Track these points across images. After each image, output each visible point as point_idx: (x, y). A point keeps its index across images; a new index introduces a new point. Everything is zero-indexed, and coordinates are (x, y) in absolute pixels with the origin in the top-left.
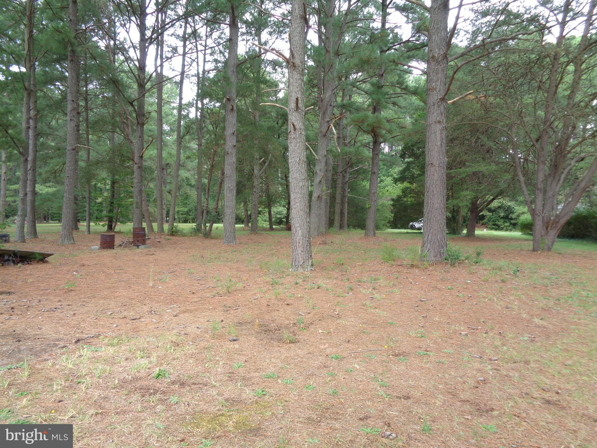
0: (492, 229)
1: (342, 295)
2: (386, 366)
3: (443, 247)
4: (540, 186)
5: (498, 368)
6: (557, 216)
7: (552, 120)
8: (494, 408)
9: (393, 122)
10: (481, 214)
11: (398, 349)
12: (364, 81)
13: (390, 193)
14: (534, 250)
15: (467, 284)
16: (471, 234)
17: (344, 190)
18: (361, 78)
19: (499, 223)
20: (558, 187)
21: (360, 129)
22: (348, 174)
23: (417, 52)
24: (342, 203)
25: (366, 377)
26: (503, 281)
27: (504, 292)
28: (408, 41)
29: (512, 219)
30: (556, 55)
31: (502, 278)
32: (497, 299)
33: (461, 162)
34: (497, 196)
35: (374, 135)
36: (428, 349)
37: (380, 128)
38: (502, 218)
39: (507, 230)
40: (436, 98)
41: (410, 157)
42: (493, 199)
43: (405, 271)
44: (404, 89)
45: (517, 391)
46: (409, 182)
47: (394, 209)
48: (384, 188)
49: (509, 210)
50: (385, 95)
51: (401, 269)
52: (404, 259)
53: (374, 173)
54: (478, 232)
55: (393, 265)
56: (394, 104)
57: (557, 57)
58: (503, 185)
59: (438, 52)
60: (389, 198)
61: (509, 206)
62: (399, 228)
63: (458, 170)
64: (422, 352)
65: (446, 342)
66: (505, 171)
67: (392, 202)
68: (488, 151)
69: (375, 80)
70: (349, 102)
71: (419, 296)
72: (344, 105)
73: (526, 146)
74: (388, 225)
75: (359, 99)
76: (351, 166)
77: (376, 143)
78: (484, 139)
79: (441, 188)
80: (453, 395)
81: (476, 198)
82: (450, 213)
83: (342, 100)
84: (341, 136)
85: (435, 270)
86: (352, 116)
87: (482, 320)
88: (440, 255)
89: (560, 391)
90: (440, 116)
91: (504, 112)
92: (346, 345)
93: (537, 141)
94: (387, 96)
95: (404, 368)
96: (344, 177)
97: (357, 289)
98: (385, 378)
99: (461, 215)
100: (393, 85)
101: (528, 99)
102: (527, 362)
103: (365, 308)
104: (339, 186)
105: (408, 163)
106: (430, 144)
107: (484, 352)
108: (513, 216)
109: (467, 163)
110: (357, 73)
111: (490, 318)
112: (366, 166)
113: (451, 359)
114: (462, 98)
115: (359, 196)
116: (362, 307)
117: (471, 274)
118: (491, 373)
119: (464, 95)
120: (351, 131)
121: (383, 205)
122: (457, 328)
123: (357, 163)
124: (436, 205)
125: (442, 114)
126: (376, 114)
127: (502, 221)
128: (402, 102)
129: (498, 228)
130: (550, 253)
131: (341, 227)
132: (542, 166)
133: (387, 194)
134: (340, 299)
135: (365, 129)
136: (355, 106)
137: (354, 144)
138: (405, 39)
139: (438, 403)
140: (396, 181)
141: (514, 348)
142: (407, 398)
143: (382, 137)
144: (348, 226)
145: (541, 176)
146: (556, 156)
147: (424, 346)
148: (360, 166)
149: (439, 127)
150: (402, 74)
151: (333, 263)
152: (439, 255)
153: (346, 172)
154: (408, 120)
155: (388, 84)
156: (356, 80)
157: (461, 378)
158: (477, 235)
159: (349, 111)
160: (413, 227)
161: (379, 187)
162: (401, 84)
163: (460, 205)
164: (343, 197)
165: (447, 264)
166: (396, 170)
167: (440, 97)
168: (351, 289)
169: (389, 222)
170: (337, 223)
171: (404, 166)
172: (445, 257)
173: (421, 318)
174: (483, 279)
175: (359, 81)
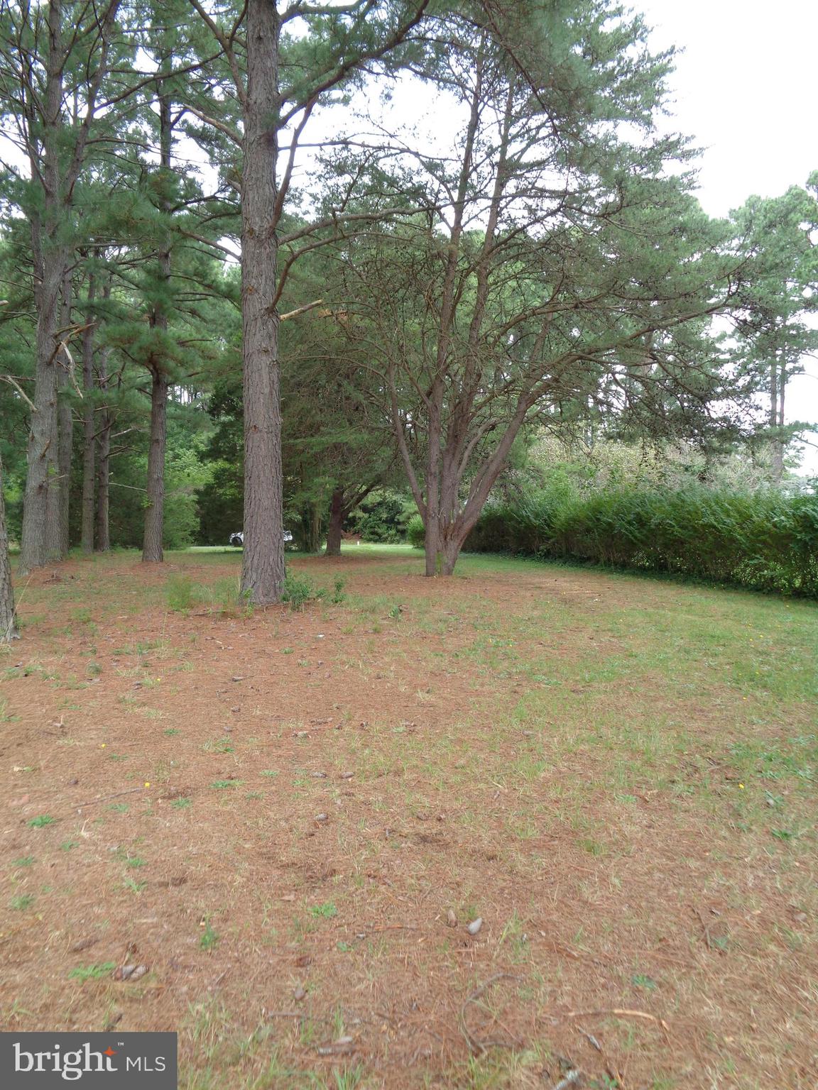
0: (369, 540)
1: (76, 686)
2: (147, 823)
3: (279, 578)
4: (435, 469)
5: (352, 791)
6: (459, 518)
7: (448, 361)
8: (336, 868)
9: (193, 346)
10: (351, 515)
11: (176, 783)
12: (132, 264)
13: (194, 479)
14: (428, 575)
15: (318, 640)
16: (334, 551)
17: (99, 473)
18: (128, 258)
19: (380, 531)
20: (460, 471)
21: (125, 354)
22: (108, 443)
23: (231, 221)
24: (98, 501)
25: (102, 854)
26: (376, 631)
27: (376, 649)
28: (214, 198)
29: (399, 523)
30: (451, 255)
31: (374, 626)
32: (364, 663)
33: (311, 426)
34: (372, 486)
35: (155, 368)
36: (234, 775)
37: (166, 355)
38: (384, 522)
39: (392, 542)
40: (258, 306)
41: (228, 413)
42: (367, 491)
43: (211, 626)
44: (209, 286)
45: (378, 829)
46: (226, 460)
47: (201, 508)
48: (182, 469)
49: (394, 509)
50: (173, 294)
51: (204, 621)
52: (209, 603)
53: (157, 441)
54: (346, 547)
55: (188, 616)
56: (194, 313)
57: (453, 260)
58: (380, 467)
59: (260, 223)
60: (191, 488)
61: (395, 502)
62: (213, 545)
63: (309, 440)
64: (220, 783)
65: (268, 755)
66: (382, 444)
67: (195, 497)
68: (357, 409)
69: (153, 263)
70: (103, 301)
71: (230, 672)
72: (92, 306)
73: (413, 402)
74: (191, 539)
75: (126, 298)
76: (115, 427)
77: (159, 385)
78: (349, 388)
79: (273, 470)
80: (269, 858)
81: (339, 490)
82: (300, 514)
83: (90, 296)
84: (90, 368)
85: (265, 620)
86: (110, 328)
87: (335, 705)
88: (275, 592)
89: (443, 816)
90: (267, 341)
91: (378, 342)
92: (73, 789)
93: (429, 394)
94: (176, 297)
95: (181, 819)
96: (100, 448)
97: (112, 669)
98: (141, 849)
99: (316, 519)
100: (187, 277)
101: (414, 325)
102: (398, 773)
103: (122, 706)
104: (90, 465)
105: (224, 425)
106: (251, 392)
107: (331, 764)
108: (401, 518)
109: (322, 428)
110: (120, 247)
111: (349, 699)
112: (145, 427)
113: (273, 788)
114: (304, 311)
115: (133, 484)
116: (117, 706)
117: (327, 622)
118: (339, 802)
119: (307, 306)
120: (109, 356)
121: (180, 502)
122: (291, 726)
123: (126, 422)
124: (266, 503)
125: (270, 337)
126: (156, 329)
127: (385, 526)
128: (206, 308)
129: (378, 538)
130: (450, 578)
131: (97, 545)
132: (435, 436)
133: (187, 481)
134: (72, 695)
135: (136, 356)
136: (116, 311)
137: (119, 384)
138: (207, 194)
139: (239, 880)
140: (202, 457)
141: (381, 749)
142: (181, 881)
143: (170, 373)
144: (113, 543)
145: (435, 453)
146: (456, 420)
147: (228, 770)
148: (133, 427)
149: (265, 361)
150: (205, 258)
151: (69, 620)
152: (272, 591)
153: (103, 438)
154: (222, 346)
155: (180, 274)
156: (118, 261)
157: (287, 820)
158: (345, 551)
159: (105, 319)
160: (236, 542)
161: (173, 468)
162: (202, 276)
163: (313, 500)
164: (99, 487)
165: (286, 607)
166: (203, 438)
167: (265, 306)
168: (98, 671)
169: (193, 533)
170: (87, 539)
171: (218, 430)
172: (282, 594)
173: (229, 714)
174: (344, 630)
175: (124, 263)
